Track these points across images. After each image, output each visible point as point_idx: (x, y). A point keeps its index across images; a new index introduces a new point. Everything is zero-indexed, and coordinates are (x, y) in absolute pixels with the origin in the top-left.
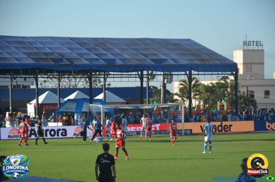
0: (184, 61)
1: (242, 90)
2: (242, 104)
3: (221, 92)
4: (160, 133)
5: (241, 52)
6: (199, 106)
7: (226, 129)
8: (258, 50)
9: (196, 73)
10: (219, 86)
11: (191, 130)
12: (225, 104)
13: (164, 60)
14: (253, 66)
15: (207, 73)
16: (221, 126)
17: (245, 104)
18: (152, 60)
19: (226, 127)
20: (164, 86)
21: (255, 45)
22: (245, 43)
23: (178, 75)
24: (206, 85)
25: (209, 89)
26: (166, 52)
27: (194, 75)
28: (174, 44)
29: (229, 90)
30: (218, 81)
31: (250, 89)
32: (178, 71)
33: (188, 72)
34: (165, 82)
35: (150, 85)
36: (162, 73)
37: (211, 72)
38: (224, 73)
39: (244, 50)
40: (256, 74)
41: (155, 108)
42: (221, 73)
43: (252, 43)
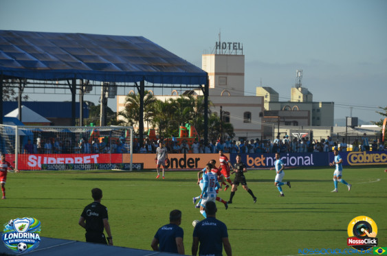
0: (134, 67)
1: (214, 111)
2: (213, 130)
3: (184, 112)
4: (98, 168)
5: (213, 57)
6: (152, 131)
7: (191, 165)
8: (236, 55)
9: (151, 84)
10: (181, 104)
11: (142, 164)
12: (189, 129)
13: (105, 65)
14: (229, 77)
15: (165, 85)
16: (184, 159)
17: (218, 129)
18: (88, 64)
19: (191, 161)
20: (105, 101)
21: (232, 48)
22: (218, 45)
23: (125, 86)
24: (164, 101)
25: (167, 108)
26: (109, 53)
27: (147, 87)
28: (120, 44)
29: (195, 109)
30: (180, 97)
31: (224, 109)
32: (125, 82)
33: (139, 83)
34: (107, 96)
35: (84, 100)
36: (102, 83)
37: (172, 83)
38: (189, 86)
39: (216, 55)
40: (233, 89)
41: (92, 132)
42: (185, 86)
43: (228, 45)
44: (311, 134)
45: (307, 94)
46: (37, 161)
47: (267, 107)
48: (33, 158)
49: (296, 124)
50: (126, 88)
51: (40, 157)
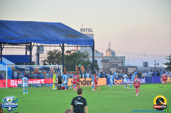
4: (45, 86)
7: (88, 84)
8: (90, 34)
9: (67, 45)
16: (85, 81)
19: (88, 82)
20: (38, 55)
21: (88, 31)
22: (81, 30)
27: (66, 46)
28: (50, 26)
32: (55, 44)
33: (61, 45)
34: (39, 52)
43: (86, 30)
45: (113, 53)
46: (15, 83)
48: (13, 82)
49: (117, 65)
50: (56, 47)
51: (16, 81)
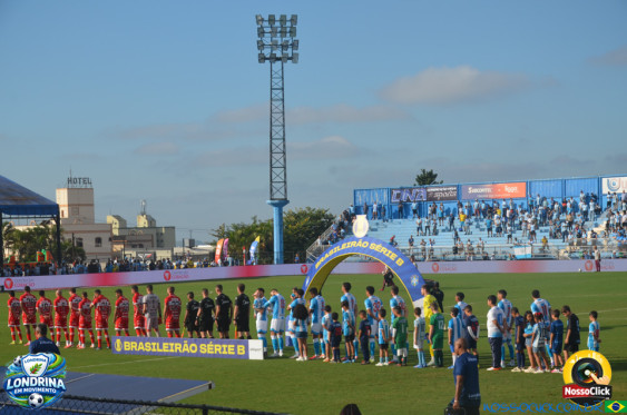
1: (67, 237)
3: (40, 240)
5: (66, 191)
6: (13, 257)
8: (86, 189)
9: (8, 216)
10: (37, 232)
12: (45, 253)
14: (81, 209)
15: (20, 216)
17: (71, 254)
21: (82, 182)
22: (70, 181)
24: (22, 230)
25: (25, 236)
27: (5, 218)
29: (50, 237)
30: (37, 227)
31: (77, 236)
39: (68, 189)
40: (85, 218)
42: (40, 216)
43: (78, 180)
44: (155, 254)
45: (151, 221)
47: (116, 232)
49: (141, 246)
